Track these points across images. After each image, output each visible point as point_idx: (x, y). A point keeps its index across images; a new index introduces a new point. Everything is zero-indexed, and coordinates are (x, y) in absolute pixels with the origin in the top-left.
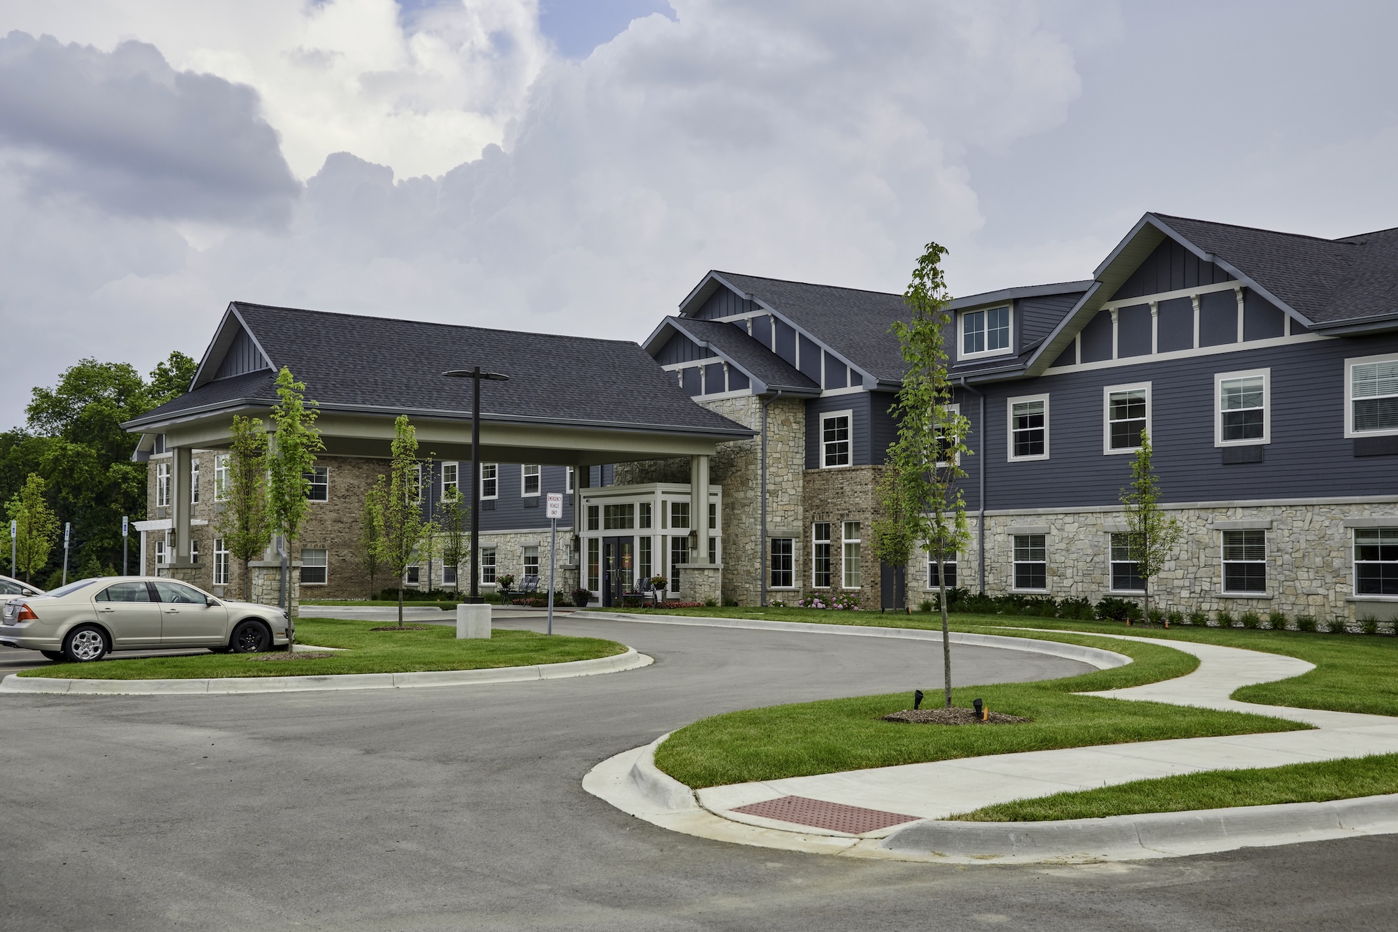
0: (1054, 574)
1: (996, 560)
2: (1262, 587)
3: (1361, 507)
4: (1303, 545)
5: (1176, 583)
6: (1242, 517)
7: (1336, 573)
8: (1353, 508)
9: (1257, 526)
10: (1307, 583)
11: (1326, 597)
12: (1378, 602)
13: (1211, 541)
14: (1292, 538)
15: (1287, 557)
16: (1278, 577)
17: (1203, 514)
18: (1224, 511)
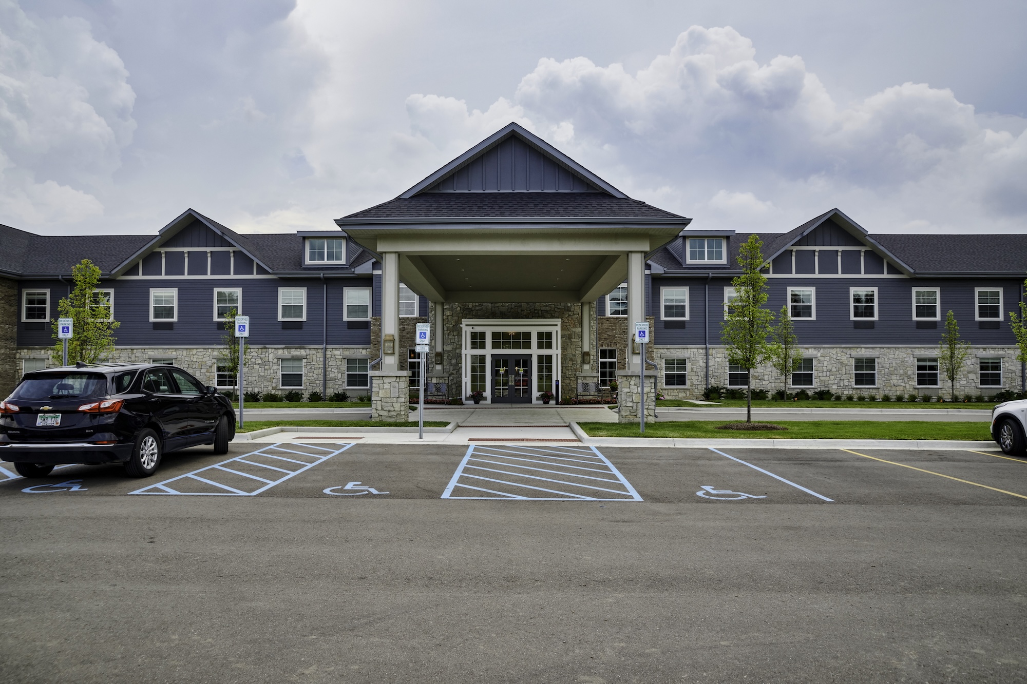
0: (756, 378)
1: (716, 371)
2: (874, 383)
3: (920, 349)
4: (894, 365)
5: (830, 382)
6: (864, 352)
7: (909, 377)
8: (917, 349)
9: (873, 357)
10: (896, 381)
11: (905, 387)
12: (929, 388)
13: (849, 363)
14: (889, 362)
15: (886, 370)
16: (883, 379)
17: (845, 350)
18: (855, 349)
